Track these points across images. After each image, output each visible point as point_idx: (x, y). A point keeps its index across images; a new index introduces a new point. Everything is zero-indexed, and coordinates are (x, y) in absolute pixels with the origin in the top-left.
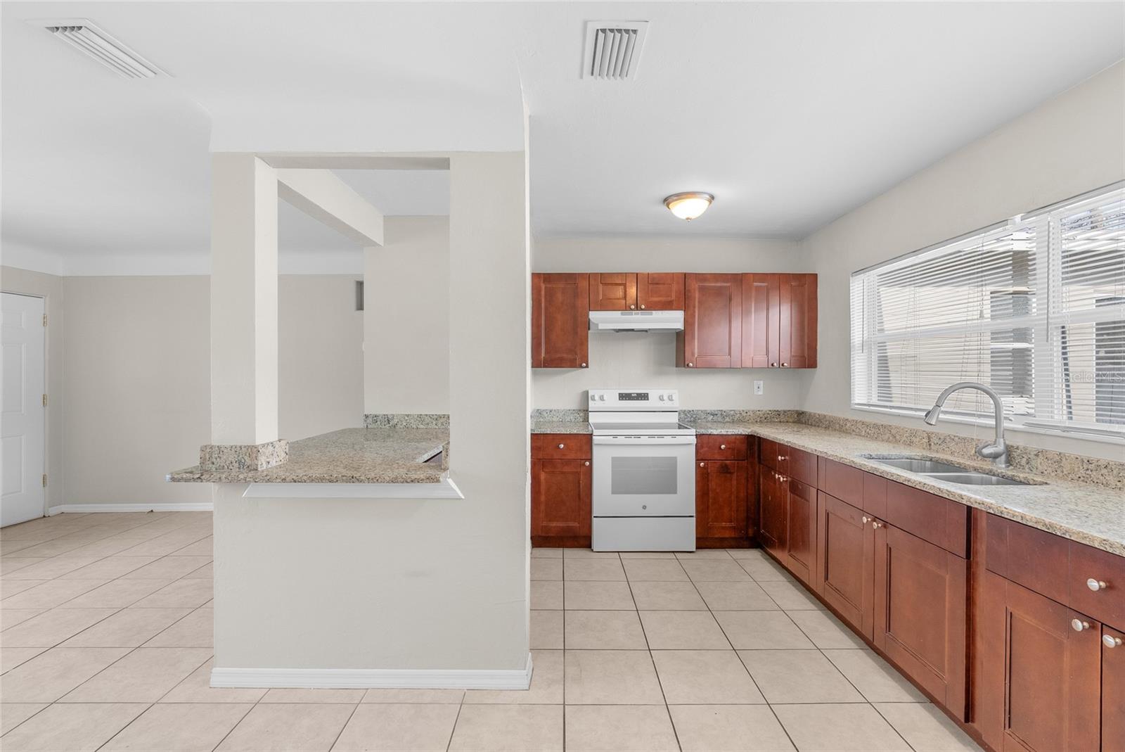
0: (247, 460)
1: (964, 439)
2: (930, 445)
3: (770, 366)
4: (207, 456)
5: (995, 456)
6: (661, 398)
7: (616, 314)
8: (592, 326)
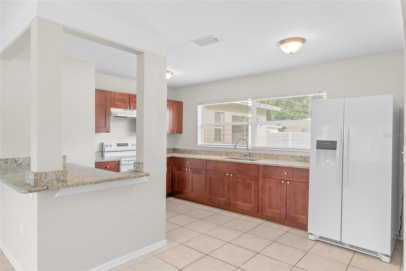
0: (61, 178)
1: (237, 152)
2: (227, 155)
3: (170, 133)
4: (39, 178)
5: (247, 155)
6: (133, 145)
7: (121, 110)
8: (112, 115)
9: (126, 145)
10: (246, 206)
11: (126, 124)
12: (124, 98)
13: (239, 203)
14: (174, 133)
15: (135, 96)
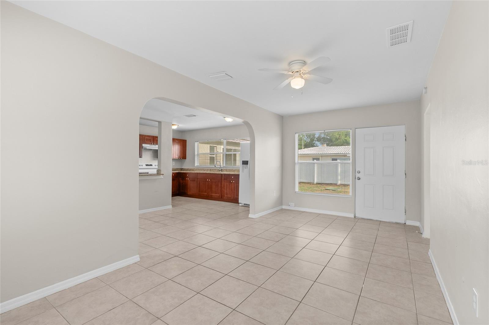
1: (216, 169)
5: (220, 170)
6: (155, 166)
7: (149, 145)
8: (143, 148)
9: (151, 165)
10: (216, 196)
11: (151, 153)
12: (150, 138)
13: (213, 194)
14: (180, 158)
15: (157, 137)
